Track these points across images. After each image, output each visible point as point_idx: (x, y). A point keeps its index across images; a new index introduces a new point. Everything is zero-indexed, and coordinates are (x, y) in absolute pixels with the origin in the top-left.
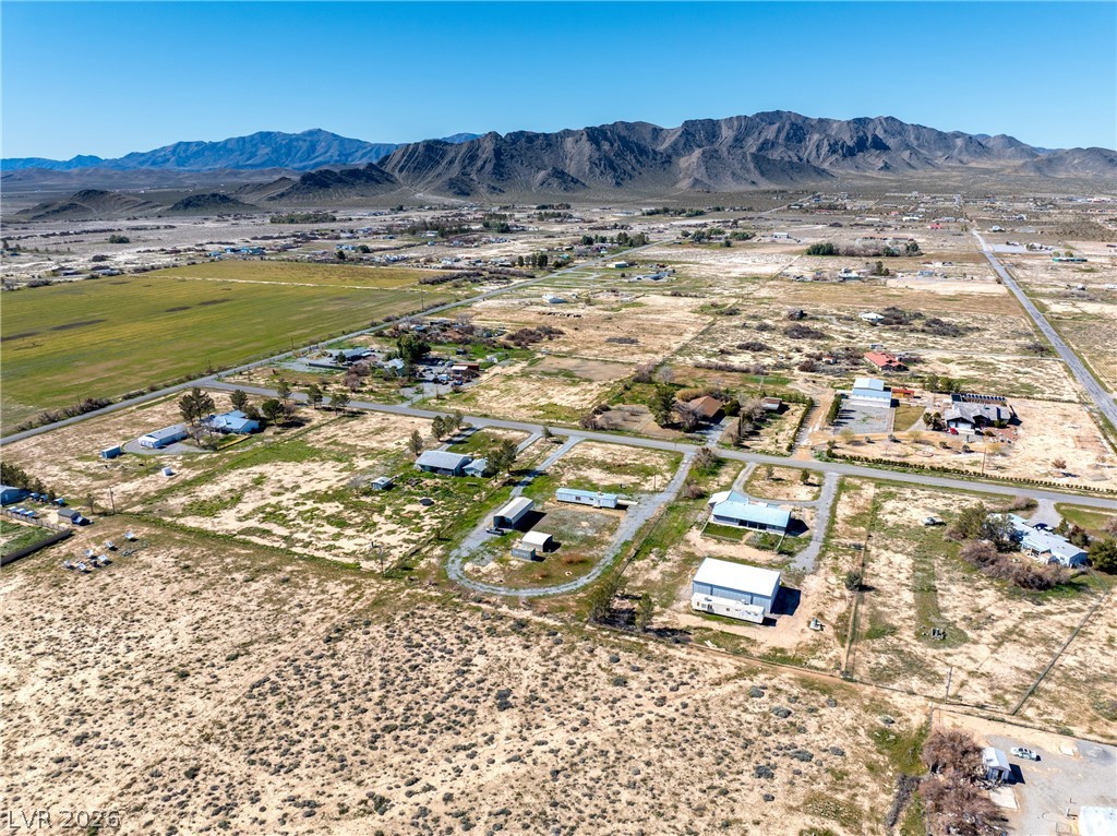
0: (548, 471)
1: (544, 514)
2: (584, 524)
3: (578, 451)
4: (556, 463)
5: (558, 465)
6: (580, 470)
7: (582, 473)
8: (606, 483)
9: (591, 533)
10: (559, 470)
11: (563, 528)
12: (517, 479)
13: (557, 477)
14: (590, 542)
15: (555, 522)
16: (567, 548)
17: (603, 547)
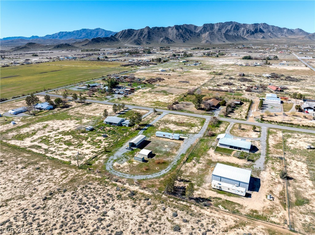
0: (154, 124)
1: (151, 142)
2: (166, 146)
3: (166, 118)
4: (157, 122)
5: (158, 123)
6: (166, 124)
7: (167, 126)
8: (176, 130)
9: (168, 150)
10: (158, 124)
11: (157, 147)
12: (141, 128)
13: (157, 127)
14: (168, 154)
15: (154, 145)
16: (158, 156)
17: (173, 156)
